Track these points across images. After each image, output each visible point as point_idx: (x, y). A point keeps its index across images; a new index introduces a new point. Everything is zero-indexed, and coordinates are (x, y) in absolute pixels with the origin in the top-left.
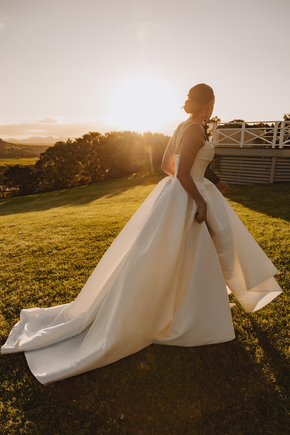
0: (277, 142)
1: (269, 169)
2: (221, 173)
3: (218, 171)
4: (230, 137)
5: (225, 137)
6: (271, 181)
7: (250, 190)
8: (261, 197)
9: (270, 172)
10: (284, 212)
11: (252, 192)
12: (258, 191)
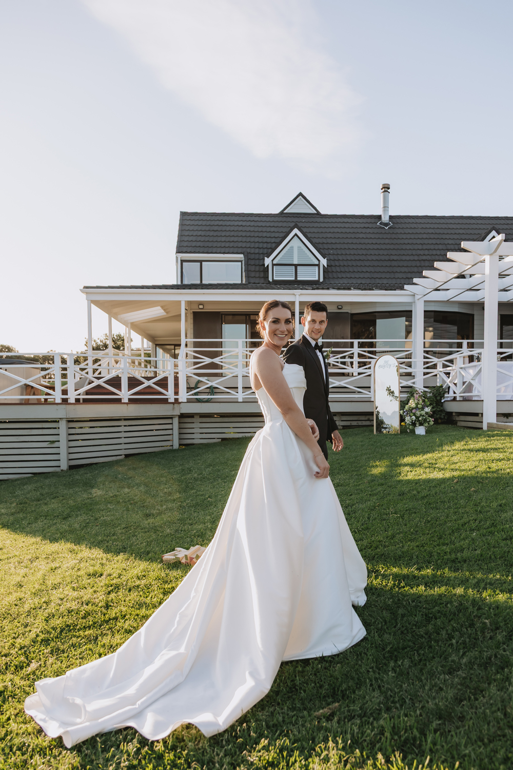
0: (65, 392)
1: (57, 443)
6: (64, 465)
7: (19, 488)
8: (39, 503)
9: (59, 447)
10: (77, 526)
11: (22, 492)
12: (35, 490)
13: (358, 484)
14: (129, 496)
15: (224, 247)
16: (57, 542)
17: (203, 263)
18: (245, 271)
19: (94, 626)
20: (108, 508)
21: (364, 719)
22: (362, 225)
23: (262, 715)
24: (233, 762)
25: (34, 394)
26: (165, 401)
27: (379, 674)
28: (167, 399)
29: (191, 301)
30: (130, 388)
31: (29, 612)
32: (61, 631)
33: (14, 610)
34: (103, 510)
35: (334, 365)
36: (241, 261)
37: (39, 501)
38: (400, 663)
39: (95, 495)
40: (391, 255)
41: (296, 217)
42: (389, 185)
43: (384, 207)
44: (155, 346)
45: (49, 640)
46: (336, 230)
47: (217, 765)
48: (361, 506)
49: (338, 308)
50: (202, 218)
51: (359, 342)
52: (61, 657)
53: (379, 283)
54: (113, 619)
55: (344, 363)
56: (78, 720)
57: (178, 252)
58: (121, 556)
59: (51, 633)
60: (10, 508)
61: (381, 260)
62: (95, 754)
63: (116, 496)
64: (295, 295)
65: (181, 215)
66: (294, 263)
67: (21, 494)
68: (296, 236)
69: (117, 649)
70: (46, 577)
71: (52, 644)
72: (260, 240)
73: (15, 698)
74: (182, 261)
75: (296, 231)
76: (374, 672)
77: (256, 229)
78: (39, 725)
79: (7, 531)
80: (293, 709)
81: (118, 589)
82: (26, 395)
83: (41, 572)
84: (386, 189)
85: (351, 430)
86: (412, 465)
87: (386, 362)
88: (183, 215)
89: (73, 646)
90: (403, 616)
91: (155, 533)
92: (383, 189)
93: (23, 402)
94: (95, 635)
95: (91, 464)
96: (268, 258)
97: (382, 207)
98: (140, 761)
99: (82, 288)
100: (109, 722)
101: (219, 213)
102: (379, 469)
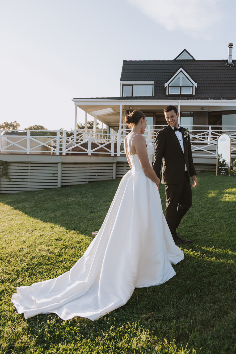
0: (61, 150)
1: (56, 174)
2: (10, 180)
3: (7, 178)
4: (17, 143)
5: (11, 144)
6: (59, 185)
7: (37, 195)
8: (44, 203)
9: (57, 176)
10: (58, 215)
11: (38, 197)
12: (44, 196)
13: (199, 202)
14: (86, 202)
15: (145, 78)
16: (47, 222)
17: (134, 86)
18: (154, 90)
19: (51, 264)
20: (75, 207)
21: (164, 322)
22: (217, 65)
23: (116, 315)
24: (96, 335)
25: (48, 150)
26: (110, 155)
27: (179, 300)
28: (111, 154)
29: (126, 105)
30: (92, 148)
31: (24, 255)
32: (36, 265)
33: (18, 253)
34: (72, 208)
35: (198, 139)
36: (153, 85)
37: (44, 202)
38: (190, 295)
39: (70, 201)
40: (233, 81)
41: (182, 62)
42: (233, 44)
43: (230, 56)
44: (109, 127)
45: (30, 269)
46: (203, 68)
47: (88, 335)
48: (197, 214)
49: (202, 109)
50: (134, 63)
51: (211, 127)
52: (33, 277)
53: (225, 96)
54: (61, 261)
55: (204, 138)
56: (32, 307)
57: (121, 80)
58: (73, 232)
59: (31, 265)
60: (31, 205)
61: (227, 83)
62: (35, 324)
63: (80, 201)
64: (178, 102)
65: (123, 62)
66: (180, 86)
67: (37, 198)
68: (181, 72)
69: (59, 276)
70: (37, 239)
71: (31, 271)
72: (163, 74)
73: (8, 294)
74: (123, 85)
75: (181, 69)
76: (177, 299)
77: (161, 68)
78: (15, 307)
79: (26, 216)
80: (132, 313)
81: (67, 247)
82: (44, 150)
83: (35, 236)
84: (231, 46)
85: (205, 173)
86: (230, 193)
87: (224, 138)
88: (125, 62)
89: (40, 272)
90: (200, 272)
91: (92, 221)
92: (229, 46)
93: (43, 154)
94: (51, 268)
95: (72, 185)
96: (166, 83)
97: (228, 55)
98: (54, 329)
99: (73, 99)
100: (45, 309)
101: (142, 61)
102: (212, 195)
